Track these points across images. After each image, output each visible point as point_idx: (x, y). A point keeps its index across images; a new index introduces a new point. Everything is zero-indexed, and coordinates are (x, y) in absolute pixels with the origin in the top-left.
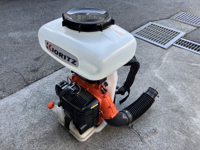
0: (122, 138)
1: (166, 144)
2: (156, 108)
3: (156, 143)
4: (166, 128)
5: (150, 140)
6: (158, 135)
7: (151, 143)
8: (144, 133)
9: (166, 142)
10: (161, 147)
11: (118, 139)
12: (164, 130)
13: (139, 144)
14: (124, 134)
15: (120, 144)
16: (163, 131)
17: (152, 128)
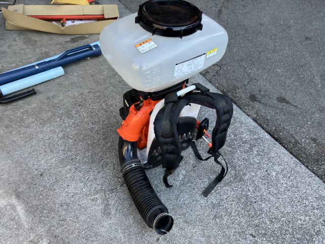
0: (114, 169)
1: (82, 218)
2: (146, 241)
3: (90, 207)
4: (104, 234)
5: (96, 201)
6: (99, 215)
7: (93, 200)
8: (109, 198)
9: (85, 221)
10: (82, 209)
11: (114, 165)
12: (103, 229)
13: (98, 185)
14: (117, 173)
15: (107, 164)
16: (102, 227)
17: (112, 213)
